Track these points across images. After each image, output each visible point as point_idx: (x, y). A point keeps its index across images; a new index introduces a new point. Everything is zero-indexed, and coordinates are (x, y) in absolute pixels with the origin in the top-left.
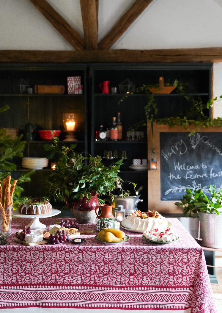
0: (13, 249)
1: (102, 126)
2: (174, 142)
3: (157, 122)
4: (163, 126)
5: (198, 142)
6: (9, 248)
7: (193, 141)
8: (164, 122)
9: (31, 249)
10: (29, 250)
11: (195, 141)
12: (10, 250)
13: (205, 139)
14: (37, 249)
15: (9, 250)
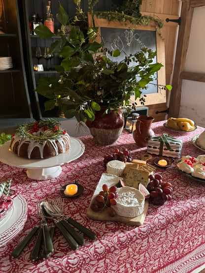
0: (121, 244)
1: (35, 16)
2: (113, 38)
3: (97, 16)
4: (102, 20)
5: (131, 39)
6: (113, 246)
7: (128, 39)
8: (104, 16)
9: (149, 232)
10: (146, 234)
11: (129, 38)
12: (115, 249)
13: (137, 37)
14: (158, 226)
15: (114, 251)
